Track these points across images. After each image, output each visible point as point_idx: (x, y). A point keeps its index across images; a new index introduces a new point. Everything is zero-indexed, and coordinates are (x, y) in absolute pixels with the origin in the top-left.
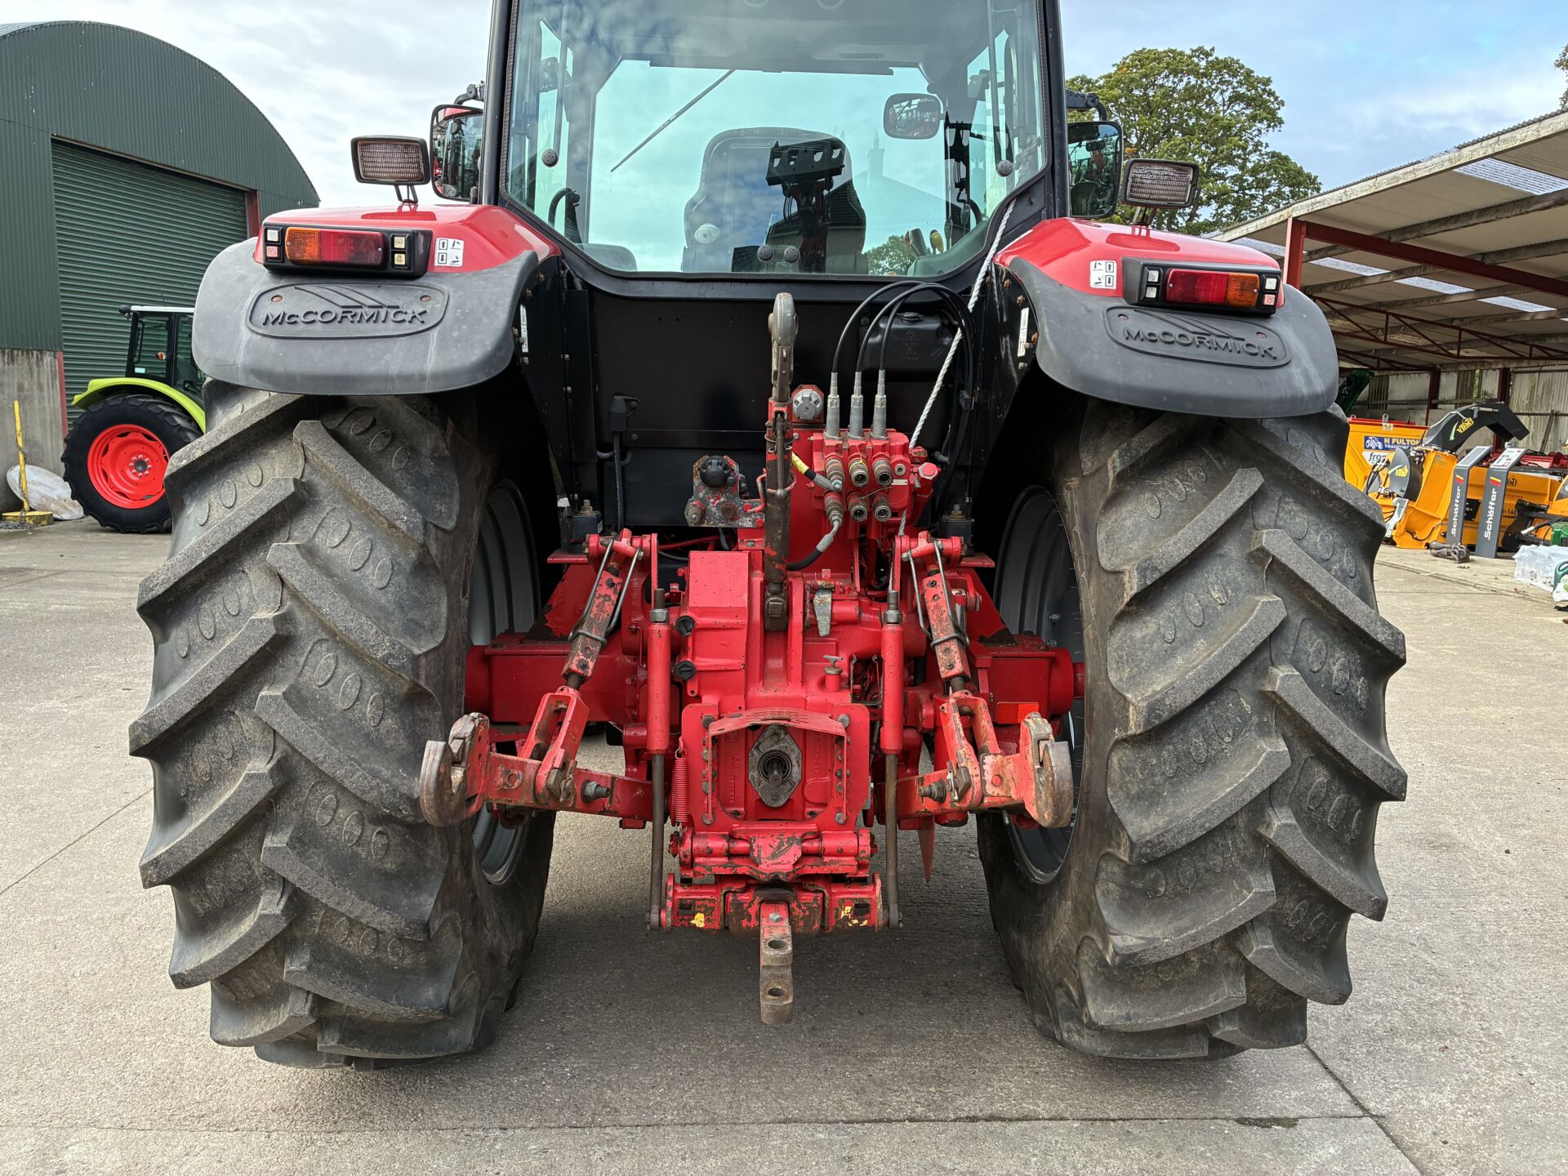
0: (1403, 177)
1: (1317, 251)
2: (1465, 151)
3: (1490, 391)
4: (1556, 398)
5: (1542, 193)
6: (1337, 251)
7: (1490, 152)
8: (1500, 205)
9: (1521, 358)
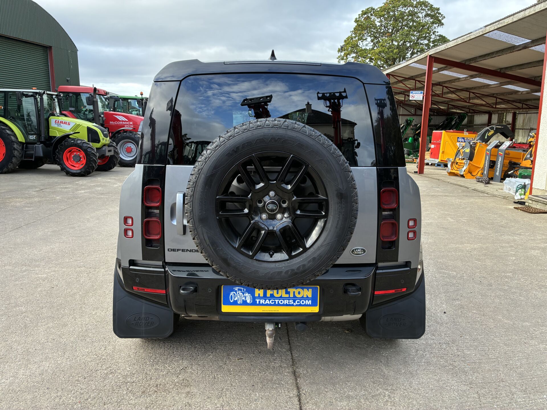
0: (466, 38)
1: (441, 68)
2: (487, 28)
3: (509, 121)
4: (532, 123)
5: (518, 44)
6: (448, 68)
7: (496, 28)
8: (504, 49)
9: (519, 108)
